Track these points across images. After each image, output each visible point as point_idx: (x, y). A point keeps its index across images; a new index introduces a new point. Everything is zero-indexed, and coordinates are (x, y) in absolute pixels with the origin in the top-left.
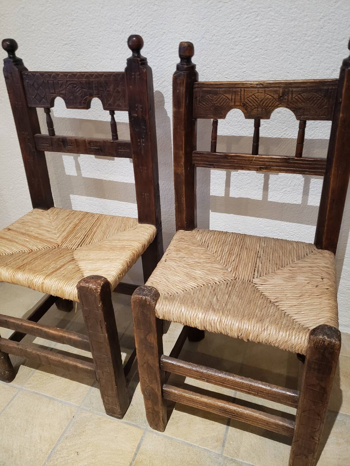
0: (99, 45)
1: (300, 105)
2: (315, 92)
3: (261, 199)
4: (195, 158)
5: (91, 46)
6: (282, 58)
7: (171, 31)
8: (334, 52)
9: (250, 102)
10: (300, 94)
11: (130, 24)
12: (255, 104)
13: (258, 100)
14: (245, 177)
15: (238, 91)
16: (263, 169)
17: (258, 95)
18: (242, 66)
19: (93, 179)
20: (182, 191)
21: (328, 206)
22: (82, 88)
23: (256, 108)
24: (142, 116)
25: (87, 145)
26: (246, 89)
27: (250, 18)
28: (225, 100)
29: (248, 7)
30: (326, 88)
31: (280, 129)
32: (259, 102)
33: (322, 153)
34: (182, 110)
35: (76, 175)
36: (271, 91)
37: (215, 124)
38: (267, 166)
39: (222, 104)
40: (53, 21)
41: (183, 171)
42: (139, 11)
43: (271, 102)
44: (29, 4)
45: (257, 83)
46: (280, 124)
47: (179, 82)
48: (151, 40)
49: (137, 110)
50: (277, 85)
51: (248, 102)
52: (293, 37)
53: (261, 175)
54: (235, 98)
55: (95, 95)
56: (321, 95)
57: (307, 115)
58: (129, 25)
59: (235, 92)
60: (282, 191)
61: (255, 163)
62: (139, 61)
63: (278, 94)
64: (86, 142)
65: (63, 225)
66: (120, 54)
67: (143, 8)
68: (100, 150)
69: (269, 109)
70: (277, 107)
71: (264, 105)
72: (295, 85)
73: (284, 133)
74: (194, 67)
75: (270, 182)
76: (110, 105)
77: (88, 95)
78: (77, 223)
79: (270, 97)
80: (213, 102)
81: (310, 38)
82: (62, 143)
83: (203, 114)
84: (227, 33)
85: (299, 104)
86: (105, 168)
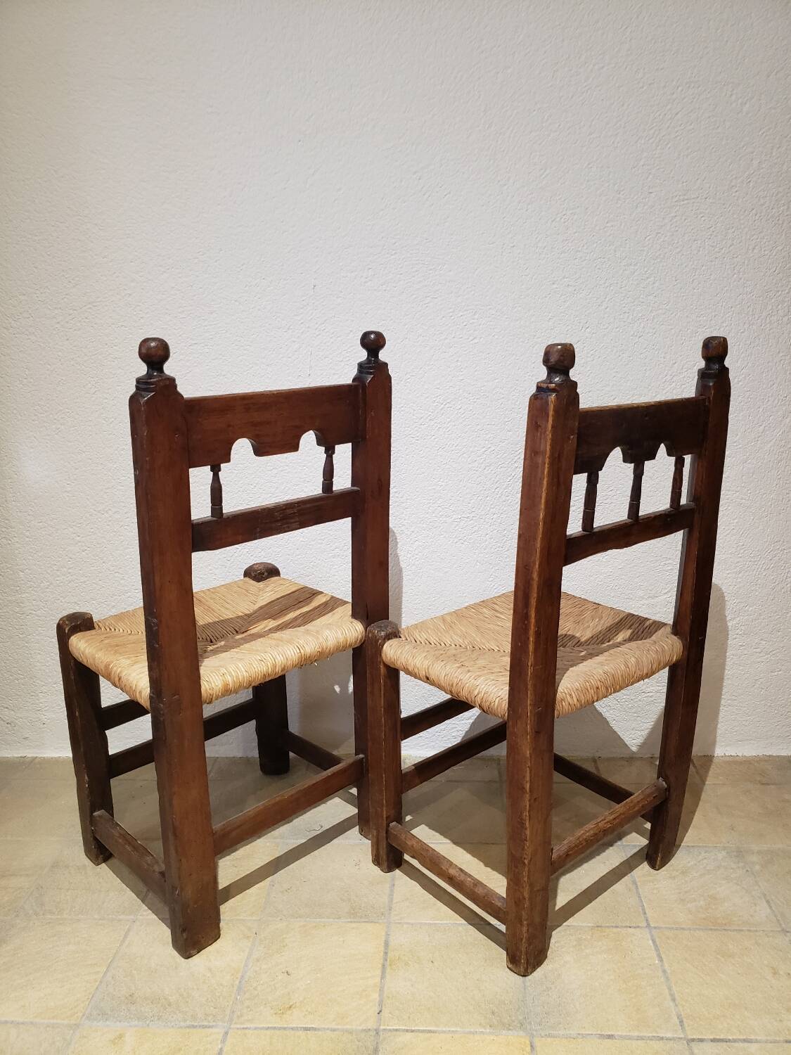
0: (250, 346)
5: (236, 347)
27: (466, 316)
29: (463, 304)
40: (180, 313)
44: (141, 290)
48: (332, 340)
66: (282, 357)
84: (438, 333)
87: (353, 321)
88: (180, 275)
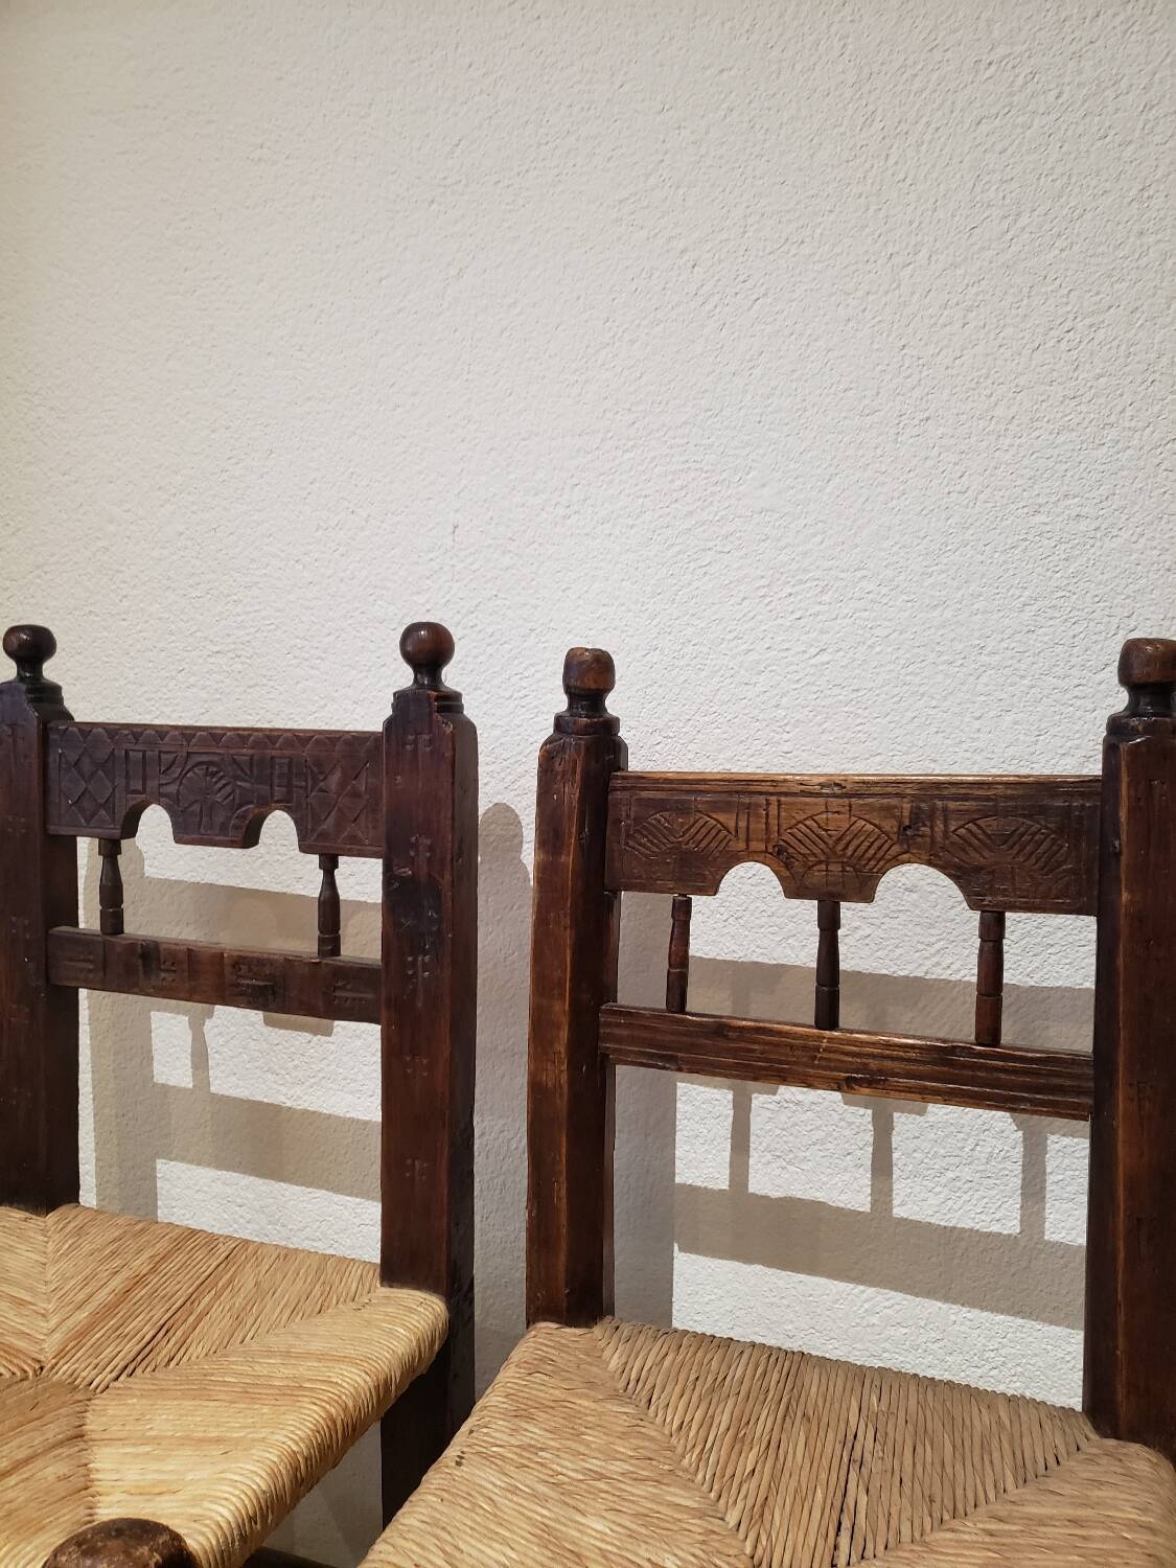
0: (322, 659)
1: (976, 859)
2: (1024, 816)
3: (867, 1208)
4: (608, 1031)
5: (294, 662)
6: (909, 715)
7: (552, 625)
8: (1079, 703)
9: (799, 841)
10: (973, 821)
11: (428, 601)
12: (817, 851)
13: (830, 836)
14: (804, 1117)
15: (758, 805)
16: (860, 1086)
17: (827, 819)
18: (777, 737)
19: (248, 1101)
20: (558, 1158)
21: (1121, 1244)
22: (237, 778)
23: (821, 862)
24: (430, 875)
25: (228, 970)
26: (783, 799)
27: (799, 597)
28: (714, 832)
29: (795, 566)
30: (1059, 803)
31: (920, 947)
32: (830, 842)
33: (1076, 1037)
34: (568, 859)
35: (191, 1086)
36: (871, 808)
37: (682, 913)
38: (872, 1073)
39: (702, 845)
40: (191, 586)
41: (564, 1078)
42: (457, 568)
43: (872, 843)
44: (126, 540)
45: (822, 780)
46: (918, 929)
47: (558, 768)
48: (490, 650)
49: (412, 854)
50: (889, 790)
51: (793, 841)
52: (941, 653)
53: (862, 1111)
54: (748, 828)
55: (276, 802)
56: (1047, 828)
57: (1004, 893)
58: (423, 605)
59: (749, 806)
60: (943, 1180)
61: (829, 1060)
62: (432, 700)
63: (894, 817)
64: (226, 961)
65: (86, 1281)
67: (471, 559)
68: (270, 991)
69: (868, 867)
70: (896, 861)
71: (849, 852)
72: (953, 791)
73: (935, 960)
74: (611, 725)
75: (895, 1140)
76: (323, 836)
77: (252, 803)
78: (144, 1272)
79: (869, 827)
80: (672, 839)
81: (997, 657)
82: (140, 962)
83: (640, 877)
84: (730, 637)
85: (973, 854)
86: (296, 1062)
87: (536, 607)
88: (195, 508)
